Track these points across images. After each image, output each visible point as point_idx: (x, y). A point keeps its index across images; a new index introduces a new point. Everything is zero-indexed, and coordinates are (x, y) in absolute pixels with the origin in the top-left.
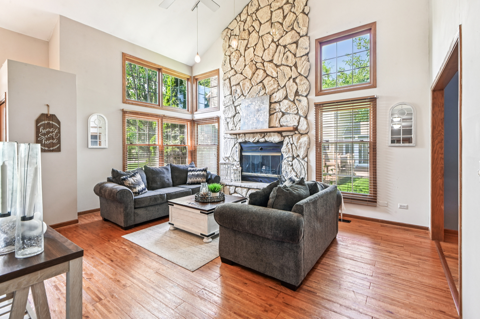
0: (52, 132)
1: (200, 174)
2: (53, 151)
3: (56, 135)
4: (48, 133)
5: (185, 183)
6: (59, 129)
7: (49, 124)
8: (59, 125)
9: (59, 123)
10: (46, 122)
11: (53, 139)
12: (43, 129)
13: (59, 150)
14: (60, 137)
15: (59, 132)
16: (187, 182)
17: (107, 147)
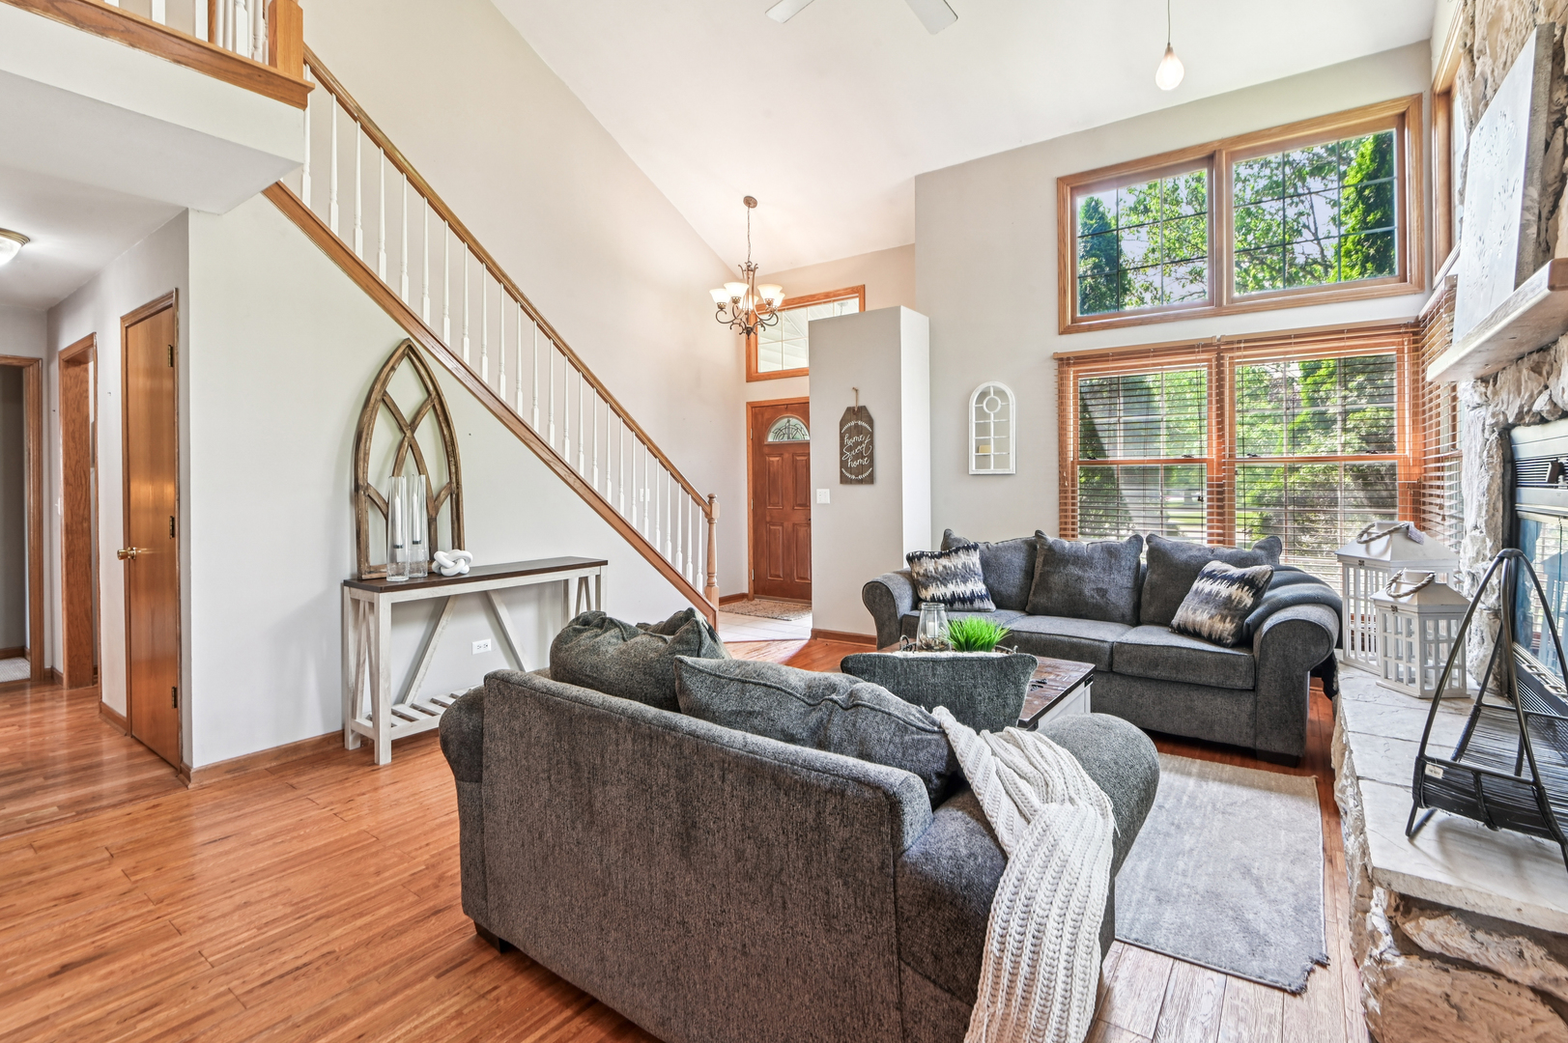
0: (862, 442)
1: (1218, 593)
2: (861, 482)
3: (867, 448)
4: (857, 444)
5: (1164, 620)
6: (872, 435)
7: (856, 426)
8: (872, 427)
9: (871, 422)
10: (853, 423)
11: (863, 457)
12: (849, 438)
13: (870, 480)
14: (872, 453)
15: (871, 442)
16: (1175, 621)
17: (1012, 469)
